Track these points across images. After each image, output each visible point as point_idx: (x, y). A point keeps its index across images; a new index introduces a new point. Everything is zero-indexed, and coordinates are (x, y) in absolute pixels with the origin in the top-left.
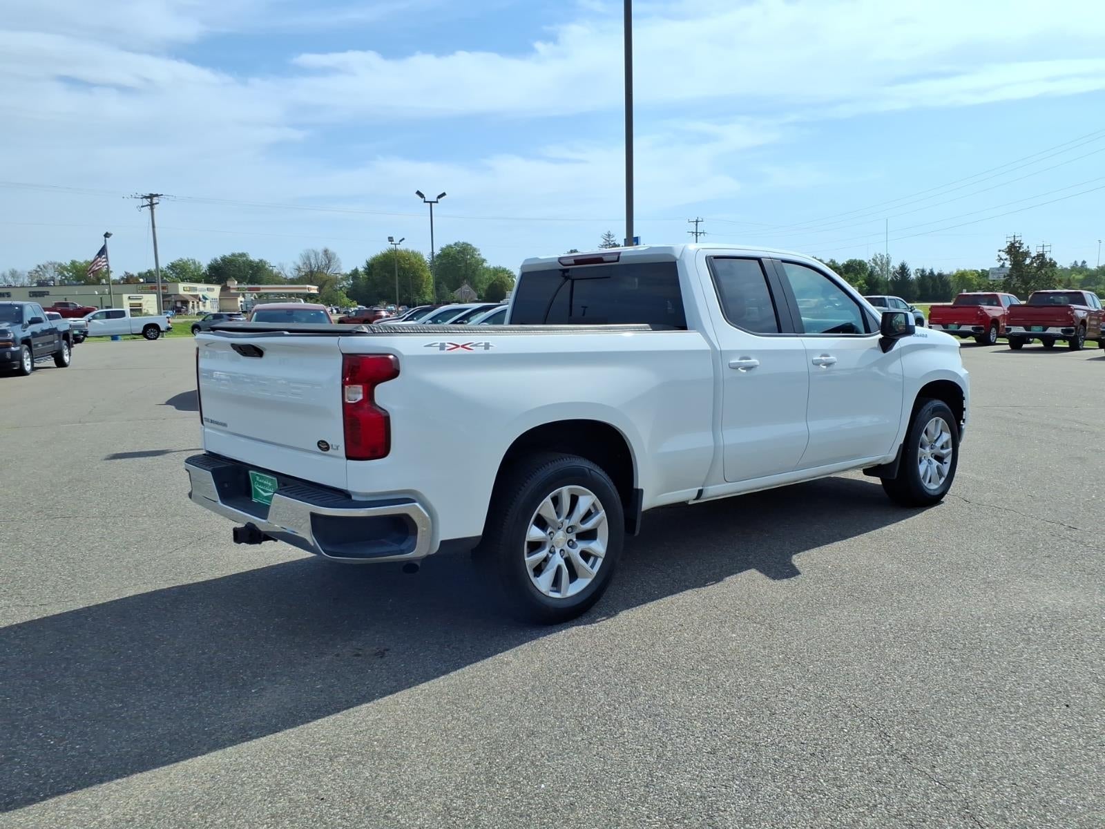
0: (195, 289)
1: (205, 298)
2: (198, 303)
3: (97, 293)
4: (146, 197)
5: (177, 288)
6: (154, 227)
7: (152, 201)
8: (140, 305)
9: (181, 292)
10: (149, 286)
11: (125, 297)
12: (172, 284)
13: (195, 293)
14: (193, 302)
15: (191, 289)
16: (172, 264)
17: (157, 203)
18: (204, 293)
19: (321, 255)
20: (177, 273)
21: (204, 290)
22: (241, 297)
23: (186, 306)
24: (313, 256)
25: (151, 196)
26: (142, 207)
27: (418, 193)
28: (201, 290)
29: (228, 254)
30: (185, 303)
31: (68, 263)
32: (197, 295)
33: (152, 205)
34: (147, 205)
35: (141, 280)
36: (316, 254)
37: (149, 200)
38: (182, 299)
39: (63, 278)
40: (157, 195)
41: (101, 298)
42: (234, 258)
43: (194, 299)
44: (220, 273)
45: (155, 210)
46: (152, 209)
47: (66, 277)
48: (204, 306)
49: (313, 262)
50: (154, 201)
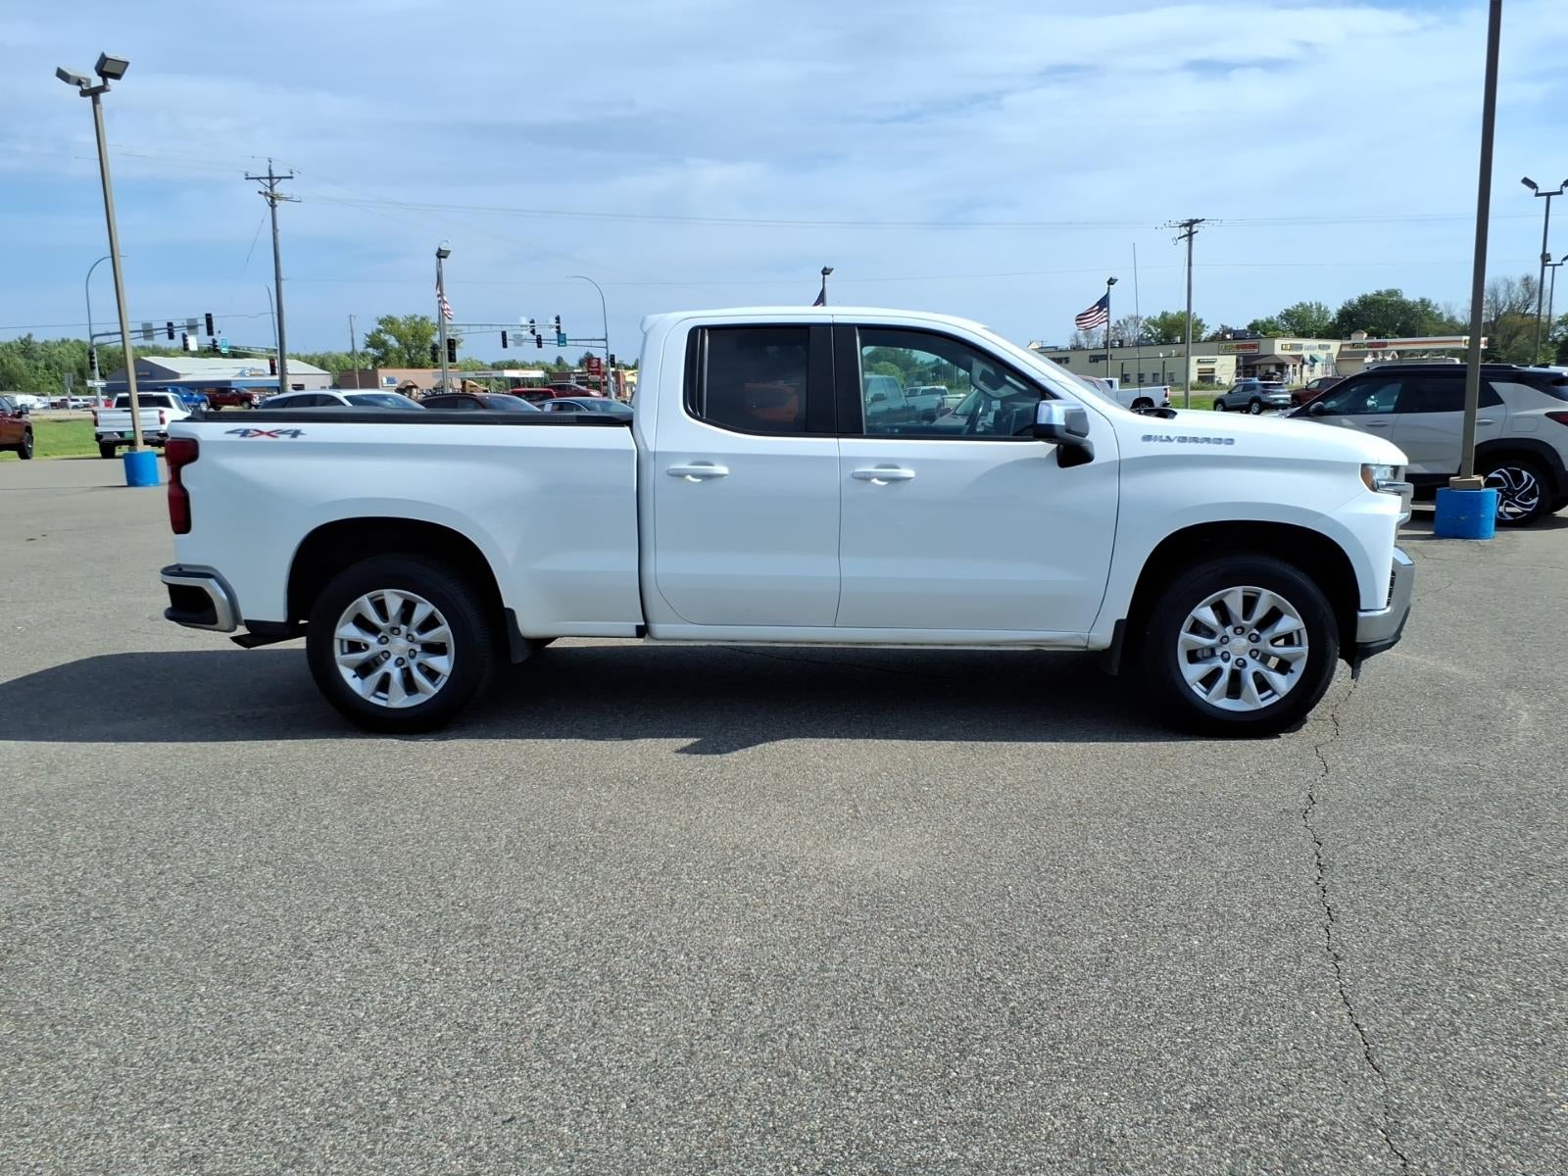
0: (1300, 347)
1: (1313, 360)
2: (1302, 367)
3: (1161, 355)
4: (1185, 225)
5: (1273, 346)
6: (1190, 265)
7: (1191, 229)
8: (1213, 369)
9: (1278, 351)
10: (1235, 344)
11: (1193, 360)
12: (1268, 340)
13: (1299, 353)
14: (1294, 366)
15: (1293, 347)
16: (1287, 310)
17: (1196, 232)
18: (1313, 353)
19: (1518, 285)
20: (1291, 324)
21: (1314, 348)
22: (1370, 356)
23: (1282, 372)
24: (1502, 288)
25: (1191, 223)
26: (1179, 238)
27: (1527, 181)
28: (1308, 348)
29: (1370, 292)
30: (1281, 367)
31: (1158, 315)
32: (1300, 356)
33: (1190, 235)
34: (1184, 236)
35: (1228, 336)
36: (1510, 285)
37: (1188, 228)
38: (1278, 362)
39: (1149, 335)
40: (1197, 221)
41: (1164, 363)
42: (1379, 297)
43: (1295, 361)
44: (1349, 322)
45: (1194, 242)
46: (1190, 241)
47: (1153, 334)
48: (1311, 371)
49: (1501, 298)
50: (1194, 230)
